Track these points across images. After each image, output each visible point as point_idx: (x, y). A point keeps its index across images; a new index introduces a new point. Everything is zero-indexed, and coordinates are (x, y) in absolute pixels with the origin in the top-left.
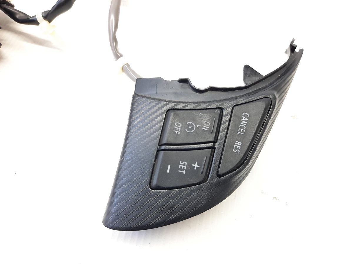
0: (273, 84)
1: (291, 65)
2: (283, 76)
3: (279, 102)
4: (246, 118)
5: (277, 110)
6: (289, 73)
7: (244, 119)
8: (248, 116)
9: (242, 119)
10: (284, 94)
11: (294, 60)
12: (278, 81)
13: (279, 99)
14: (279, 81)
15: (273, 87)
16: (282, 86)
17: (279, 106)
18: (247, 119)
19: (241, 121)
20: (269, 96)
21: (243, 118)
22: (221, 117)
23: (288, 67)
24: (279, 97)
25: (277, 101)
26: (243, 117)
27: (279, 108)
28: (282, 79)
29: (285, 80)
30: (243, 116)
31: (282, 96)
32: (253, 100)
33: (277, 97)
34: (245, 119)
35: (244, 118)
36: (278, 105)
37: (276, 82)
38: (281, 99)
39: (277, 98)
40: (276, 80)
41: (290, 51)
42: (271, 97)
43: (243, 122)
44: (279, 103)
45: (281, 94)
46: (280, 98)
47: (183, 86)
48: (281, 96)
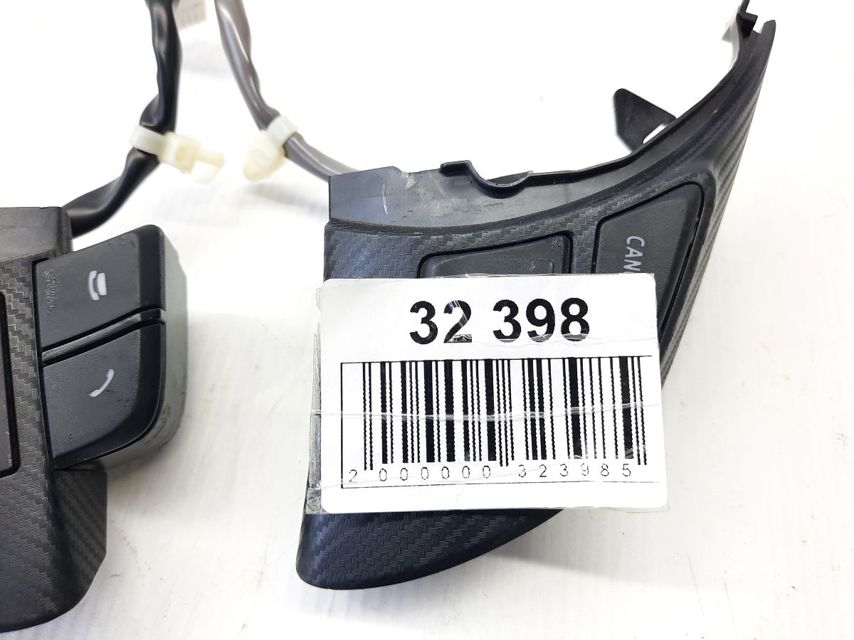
0: (702, 141)
1: (745, 74)
2: (728, 110)
3: (722, 186)
4: (636, 251)
5: (720, 210)
6: (742, 99)
7: (631, 255)
8: (643, 245)
9: (627, 256)
10: (733, 162)
11: (753, 57)
12: (713, 129)
13: (723, 178)
14: (718, 129)
15: (703, 149)
16: (727, 141)
17: (723, 198)
18: (640, 254)
19: (626, 260)
20: (694, 179)
21: (628, 252)
22: (568, 257)
23: (739, 83)
24: (720, 174)
25: (718, 187)
26: (628, 248)
27: (724, 202)
28: (725, 121)
29: (732, 124)
30: (628, 245)
31: (728, 170)
32: (652, 195)
33: (716, 175)
34: (634, 253)
35: (632, 250)
36: (722, 194)
37: (710, 133)
38: (727, 178)
39: (717, 180)
40: (708, 128)
41: (740, 36)
42: (700, 179)
43: (630, 263)
44: (724, 190)
45: (725, 166)
46: (726, 174)
47: (455, 183)
48: (725, 169)
